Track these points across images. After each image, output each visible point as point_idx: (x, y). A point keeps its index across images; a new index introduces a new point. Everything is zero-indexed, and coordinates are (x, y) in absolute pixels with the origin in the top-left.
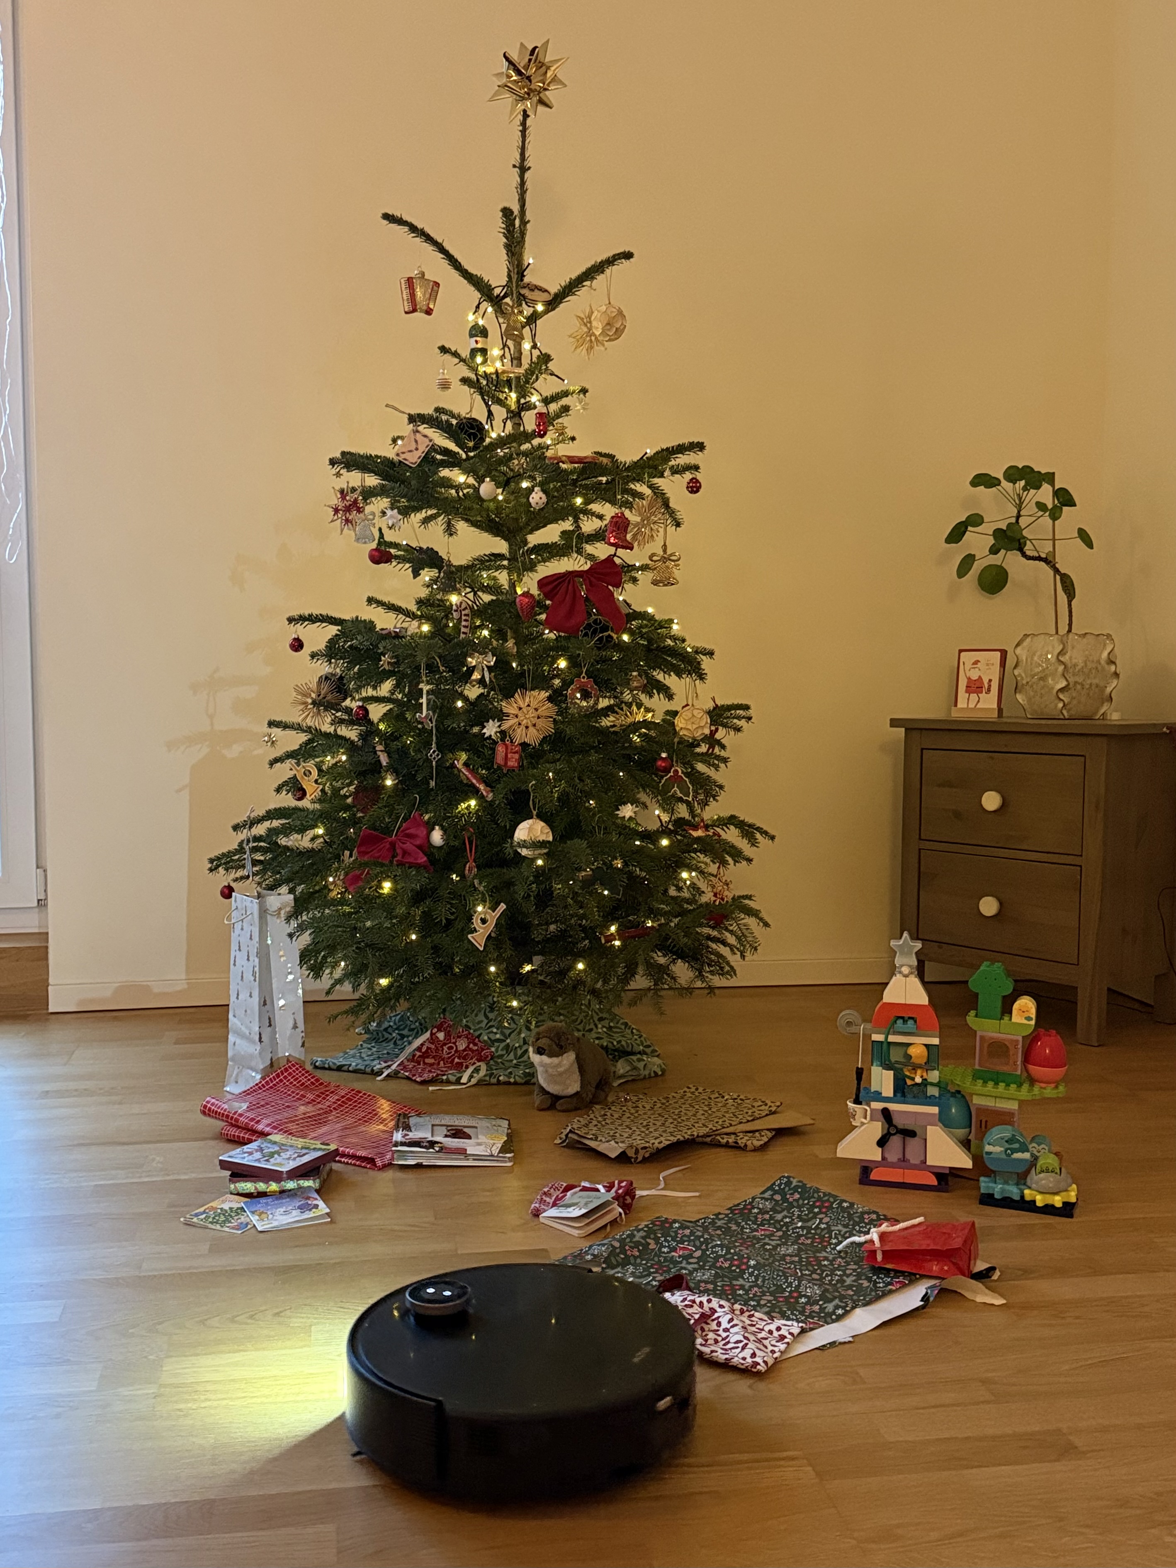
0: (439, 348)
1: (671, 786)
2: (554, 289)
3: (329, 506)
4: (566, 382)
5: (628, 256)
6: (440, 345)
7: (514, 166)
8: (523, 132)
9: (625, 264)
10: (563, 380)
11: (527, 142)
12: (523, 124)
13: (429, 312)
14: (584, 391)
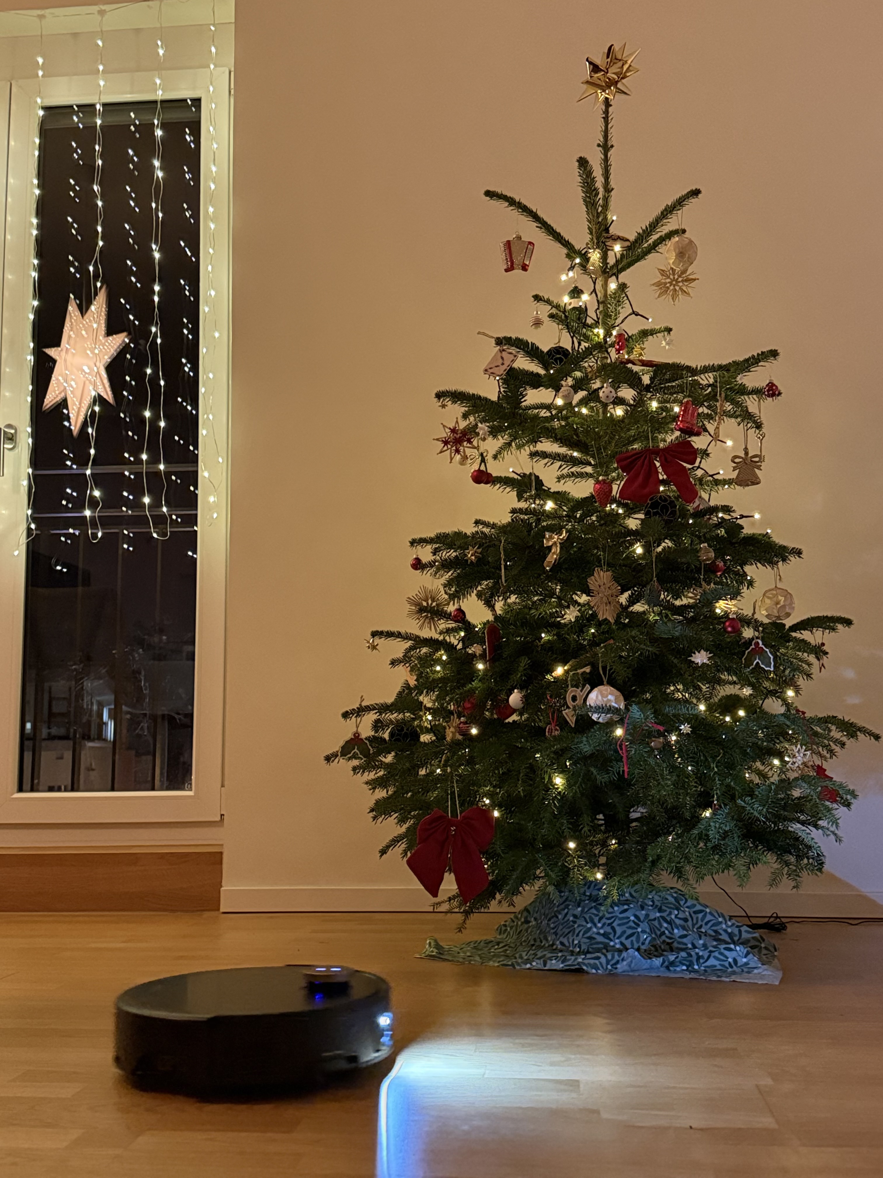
0: (533, 297)
1: (753, 659)
2: (632, 237)
3: (437, 440)
4: (650, 320)
5: (696, 193)
6: (534, 294)
7: (599, 145)
8: (606, 119)
9: (693, 200)
10: (648, 319)
11: (610, 126)
12: (606, 112)
13: (524, 268)
14: (669, 330)
